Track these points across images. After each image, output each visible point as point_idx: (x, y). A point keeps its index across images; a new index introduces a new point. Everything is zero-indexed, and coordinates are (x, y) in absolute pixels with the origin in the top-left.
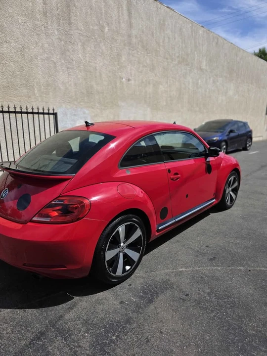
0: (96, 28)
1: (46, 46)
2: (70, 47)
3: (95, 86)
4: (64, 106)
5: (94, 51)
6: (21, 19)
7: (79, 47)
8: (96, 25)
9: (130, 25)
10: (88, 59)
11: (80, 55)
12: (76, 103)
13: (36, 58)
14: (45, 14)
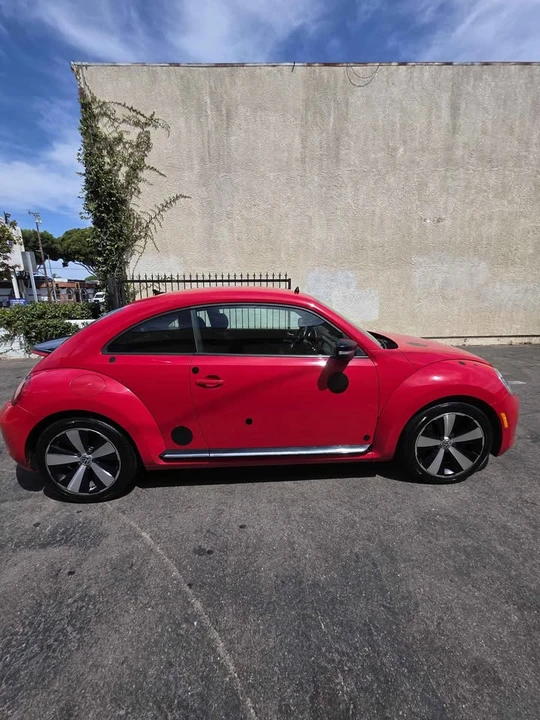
0: (381, 155)
1: (301, 198)
2: (334, 193)
3: (369, 238)
4: (317, 269)
5: (373, 189)
6: (272, 176)
7: (349, 189)
8: (383, 149)
9: (454, 130)
10: (361, 202)
11: (349, 200)
12: (335, 264)
13: (287, 216)
14: (303, 161)
